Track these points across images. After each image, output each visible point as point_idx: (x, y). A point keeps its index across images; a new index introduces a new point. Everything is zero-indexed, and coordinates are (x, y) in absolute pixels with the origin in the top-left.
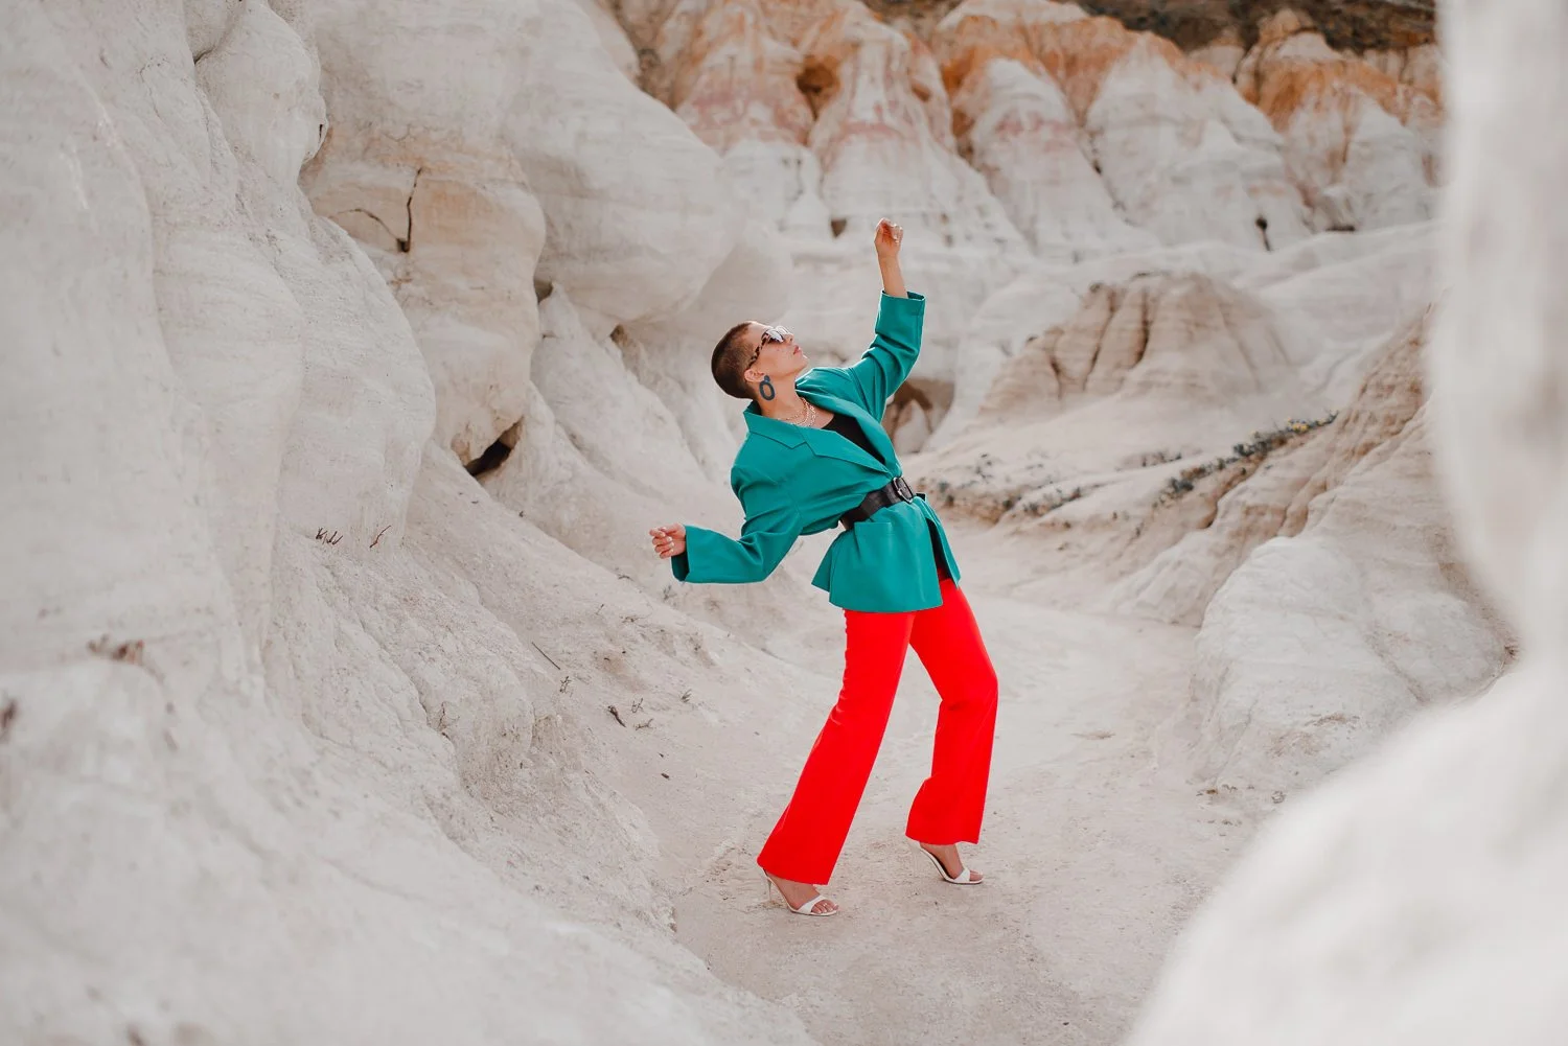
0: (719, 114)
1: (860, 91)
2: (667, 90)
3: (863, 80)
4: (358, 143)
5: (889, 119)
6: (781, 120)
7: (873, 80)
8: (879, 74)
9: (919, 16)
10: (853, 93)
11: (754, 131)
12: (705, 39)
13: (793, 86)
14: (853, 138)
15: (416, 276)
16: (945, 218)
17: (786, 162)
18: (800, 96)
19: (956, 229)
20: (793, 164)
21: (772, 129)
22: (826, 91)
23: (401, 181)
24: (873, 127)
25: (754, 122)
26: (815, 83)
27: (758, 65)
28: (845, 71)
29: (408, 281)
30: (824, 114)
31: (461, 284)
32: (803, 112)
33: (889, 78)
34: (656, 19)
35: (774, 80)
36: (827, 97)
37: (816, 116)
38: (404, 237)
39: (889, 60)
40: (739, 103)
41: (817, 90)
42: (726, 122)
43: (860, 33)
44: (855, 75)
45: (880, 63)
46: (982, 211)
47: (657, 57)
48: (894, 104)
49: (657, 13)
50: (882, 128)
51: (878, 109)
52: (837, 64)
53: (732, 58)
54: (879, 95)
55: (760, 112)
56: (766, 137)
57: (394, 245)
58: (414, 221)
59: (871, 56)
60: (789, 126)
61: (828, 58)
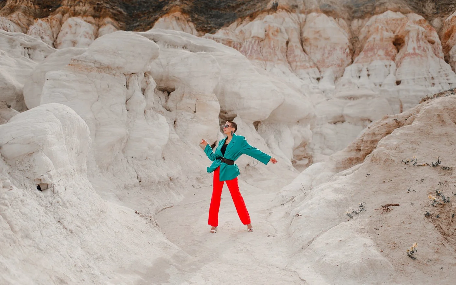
0: (370, 54)
1: (409, 44)
2: (359, 47)
3: (411, 40)
4: (188, 96)
5: (417, 51)
6: (387, 54)
7: (413, 41)
8: (415, 39)
9: (443, 17)
10: (408, 45)
11: (378, 58)
12: (370, 33)
13: (392, 44)
14: (406, 57)
15: (195, 117)
16: (433, 78)
17: (386, 66)
18: (394, 46)
19: (436, 81)
20: (388, 66)
21: (384, 57)
22: (402, 44)
23: (194, 102)
24: (412, 54)
25: (379, 55)
26: (398, 43)
27: (382, 40)
28: (406, 39)
29: (194, 118)
30: (400, 51)
31: (202, 118)
32: (394, 51)
33: (418, 40)
34: (360, 28)
35: (386, 43)
36: (402, 46)
37: (398, 52)
38: (195, 111)
39: (418, 35)
40: (376, 50)
41: (400, 44)
42: (372, 56)
43: (409, 28)
44: (408, 40)
45: (415, 36)
46: (446, 75)
47: (358, 39)
48: (419, 47)
49: (360, 26)
50: (415, 54)
51: (414, 49)
52: (404, 37)
53: (374, 38)
54: (415, 45)
55: (381, 53)
56: (382, 59)
57: (193, 112)
58: (196, 109)
59: (413, 34)
60: (389, 56)
61: (402, 36)
